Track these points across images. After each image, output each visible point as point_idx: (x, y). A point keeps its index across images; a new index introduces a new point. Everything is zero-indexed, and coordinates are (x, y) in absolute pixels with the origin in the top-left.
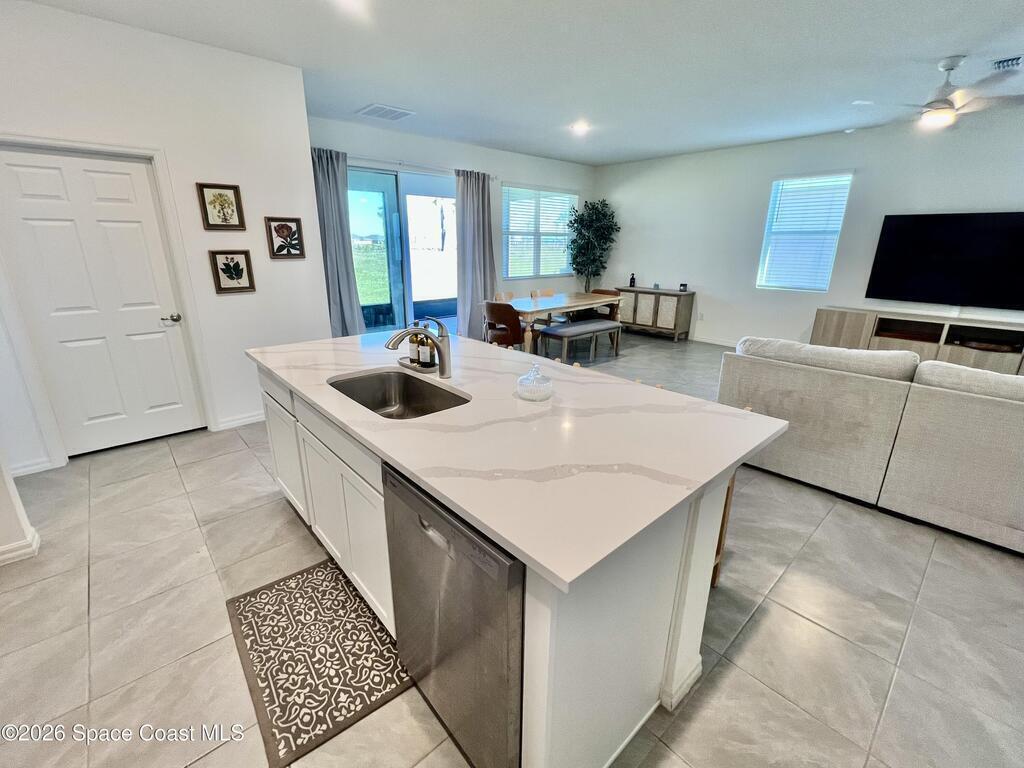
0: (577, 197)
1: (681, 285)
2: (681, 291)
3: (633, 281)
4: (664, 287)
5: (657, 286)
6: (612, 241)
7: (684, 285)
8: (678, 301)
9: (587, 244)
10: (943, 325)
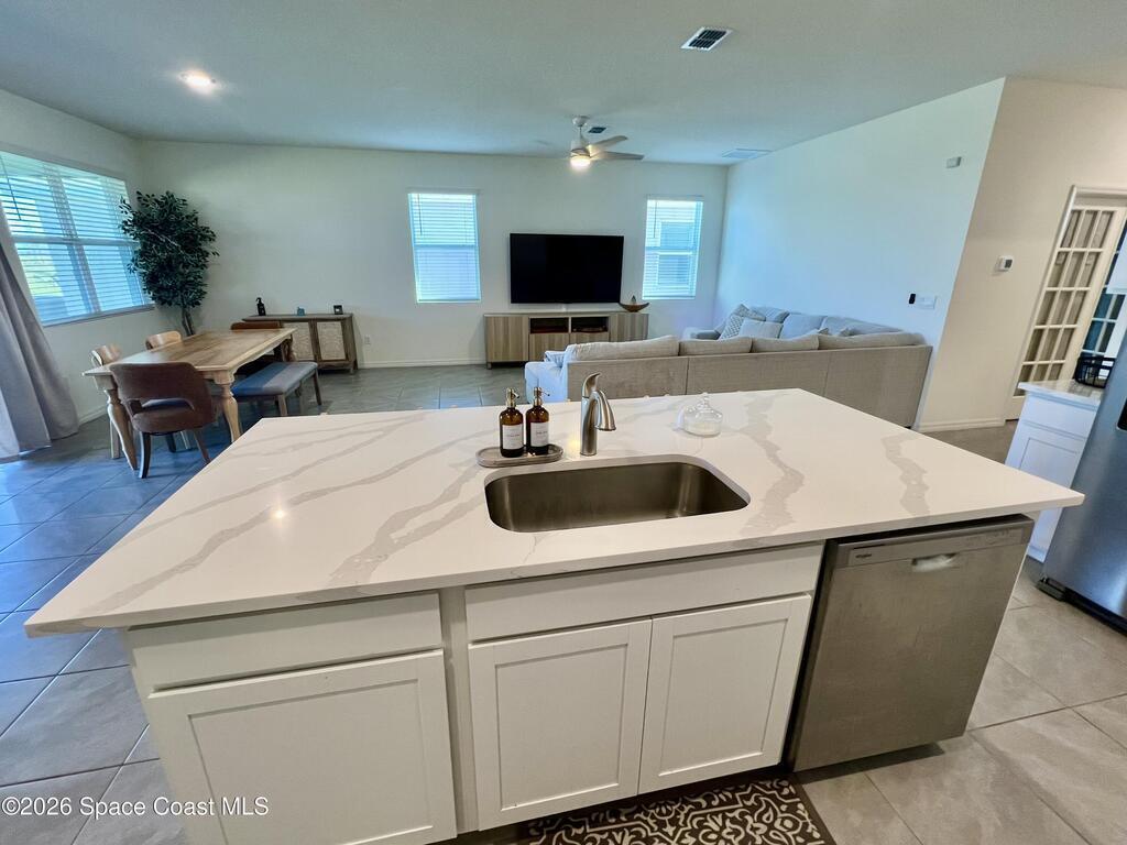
0: (123, 183)
1: (335, 307)
2: (336, 313)
3: (261, 307)
4: (312, 309)
5: (301, 311)
7: (340, 307)
8: (343, 326)
10: (567, 319)
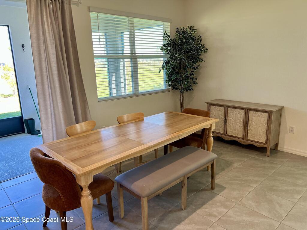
0: (169, 24)
4: (253, 104)
6: (201, 60)
9: (180, 63)
